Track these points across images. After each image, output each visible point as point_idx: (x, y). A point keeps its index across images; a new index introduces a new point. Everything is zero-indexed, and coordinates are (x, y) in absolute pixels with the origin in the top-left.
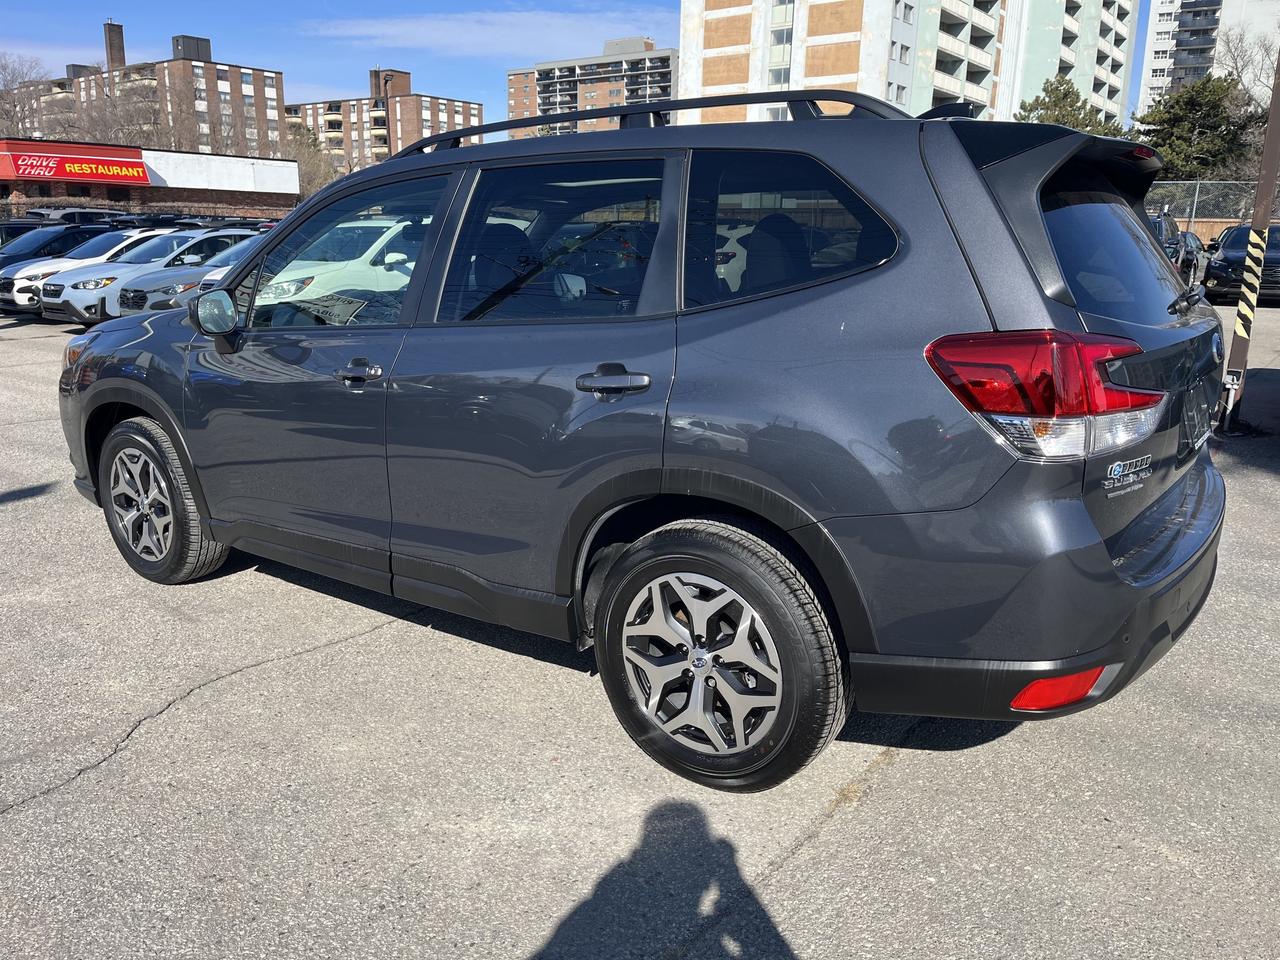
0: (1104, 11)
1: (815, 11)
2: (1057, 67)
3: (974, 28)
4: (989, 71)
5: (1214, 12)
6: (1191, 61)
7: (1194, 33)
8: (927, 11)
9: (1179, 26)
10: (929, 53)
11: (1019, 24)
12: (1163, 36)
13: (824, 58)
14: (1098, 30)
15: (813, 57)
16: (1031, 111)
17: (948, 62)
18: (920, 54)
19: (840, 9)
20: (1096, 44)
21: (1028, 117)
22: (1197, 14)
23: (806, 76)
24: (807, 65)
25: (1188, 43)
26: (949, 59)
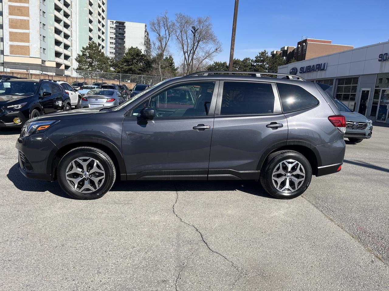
0: (98, 24)
1: (11, 7)
2: (89, 38)
3: (64, 22)
4: (70, 36)
5: (124, 29)
6: (120, 41)
7: (119, 34)
8: (50, 14)
9: (116, 31)
10: (52, 28)
11: (76, 23)
12: (112, 33)
13: (16, 23)
14: (98, 29)
15: (12, 22)
16: (86, 50)
17: (58, 31)
18: (49, 27)
19: (20, 8)
20: (98, 33)
21: (85, 52)
22: (120, 29)
23: (10, 28)
24: (9, 24)
25: (118, 36)
26: (58, 30)
